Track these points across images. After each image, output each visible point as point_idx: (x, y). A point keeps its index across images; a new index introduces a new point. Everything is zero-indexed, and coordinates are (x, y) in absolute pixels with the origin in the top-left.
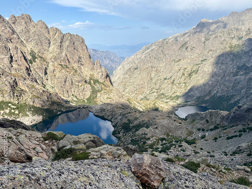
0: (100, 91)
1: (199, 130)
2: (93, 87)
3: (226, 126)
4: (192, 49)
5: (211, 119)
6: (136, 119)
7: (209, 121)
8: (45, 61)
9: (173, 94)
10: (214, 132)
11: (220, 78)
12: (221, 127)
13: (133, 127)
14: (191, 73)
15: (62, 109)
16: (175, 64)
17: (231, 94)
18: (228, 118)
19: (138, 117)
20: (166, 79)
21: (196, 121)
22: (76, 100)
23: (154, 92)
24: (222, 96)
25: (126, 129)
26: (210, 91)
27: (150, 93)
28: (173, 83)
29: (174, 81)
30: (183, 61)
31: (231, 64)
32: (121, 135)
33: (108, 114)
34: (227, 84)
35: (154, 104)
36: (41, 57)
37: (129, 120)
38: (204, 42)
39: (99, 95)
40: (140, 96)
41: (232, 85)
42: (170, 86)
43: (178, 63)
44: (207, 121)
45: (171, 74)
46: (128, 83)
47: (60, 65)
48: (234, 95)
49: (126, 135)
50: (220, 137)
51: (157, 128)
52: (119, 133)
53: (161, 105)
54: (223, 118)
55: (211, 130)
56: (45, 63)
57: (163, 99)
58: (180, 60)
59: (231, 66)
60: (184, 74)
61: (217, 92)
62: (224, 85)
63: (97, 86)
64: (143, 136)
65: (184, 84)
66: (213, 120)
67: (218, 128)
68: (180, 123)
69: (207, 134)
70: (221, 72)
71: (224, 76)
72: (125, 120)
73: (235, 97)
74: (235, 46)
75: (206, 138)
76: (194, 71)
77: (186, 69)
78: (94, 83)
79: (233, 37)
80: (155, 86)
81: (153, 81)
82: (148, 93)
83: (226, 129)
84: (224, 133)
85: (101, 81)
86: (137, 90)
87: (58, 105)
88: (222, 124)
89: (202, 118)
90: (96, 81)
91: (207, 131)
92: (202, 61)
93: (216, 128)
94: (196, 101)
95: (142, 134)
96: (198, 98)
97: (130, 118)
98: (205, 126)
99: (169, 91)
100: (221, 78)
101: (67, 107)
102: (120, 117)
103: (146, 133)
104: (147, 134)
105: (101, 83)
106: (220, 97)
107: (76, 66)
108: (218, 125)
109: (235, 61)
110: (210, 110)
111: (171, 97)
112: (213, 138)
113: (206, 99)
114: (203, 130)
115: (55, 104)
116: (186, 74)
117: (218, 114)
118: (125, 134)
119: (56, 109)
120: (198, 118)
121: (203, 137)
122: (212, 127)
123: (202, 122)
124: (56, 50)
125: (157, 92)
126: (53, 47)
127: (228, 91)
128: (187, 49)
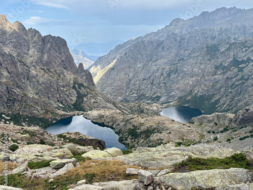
0: (87, 95)
1: (209, 132)
2: (78, 92)
3: (235, 128)
4: (168, 49)
5: (219, 122)
6: (142, 124)
7: (218, 123)
8: (25, 65)
9: (154, 94)
10: (224, 134)
11: (199, 78)
12: (230, 129)
13: (141, 133)
14: (170, 73)
15: (57, 118)
16: (153, 64)
17: (211, 93)
18: (236, 121)
19: (142, 122)
20: (144, 79)
21: (204, 124)
22: (62, 106)
23: (133, 93)
24: (203, 96)
25: (134, 136)
26: (191, 91)
27: (129, 95)
28: (152, 83)
29: (153, 81)
30: (160, 61)
31: (209, 64)
32: (129, 141)
33: (108, 120)
34: (207, 83)
35: (139, 106)
36: (21, 62)
37: (133, 126)
38: (180, 41)
39: (85, 99)
40: (120, 98)
41: (211, 84)
42: (149, 86)
43: (155, 63)
44: (216, 124)
45: (150, 75)
46: (105, 85)
47: (42, 69)
48: (214, 94)
49: (135, 141)
50: (233, 138)
51: (170, 133)
52: (127, 140)
53: (146, 107)
54: (231, 120)
55: (222, 132)
56: (26, 68)
57: (144, 100)
58: (157, 60)
59: (209, 66)
60: (162, 74)
61: (198, 91)
62: (204, 84)
63: (83, 91)
64: (160, 141)
65: (163, 84)
66: (221, 122)
67: (228, 130)
68: (189, 127)
69: (218, 136)
70: (200, 71)
71: (203, 76)
72: (130, 126)
73: (215, 96)
74: (211, 47)
75: (219, 140)
76: (172, 71)
77: (164, 69)
78: (79, 88)
79: (207, 36)
80: (134, 87)
81: (132, 82)
82: (127, 94)
83: (236, 131)
84: (236, 135)
85: (85, 84)
86: (115, 91)
87: (52, 113)
88: (230, 125)
89: (210, 121)
90: (81, 85)
91: (218, 133)
92: (179, 60)
93: (226, 130)
94: (178, 102)
95: (158, 140)
96: (180, 98)
97: (135, 124)
98: (214, 128)
99: (149, 92)
100: (201, 78)
101: (61, 115)
102: (123, 123)
103: (161, 138)
104: (163, 140)
105: (86, 87)
106: (201, 96)
107: (59, 69)
108: (227, 127)
109: (212, 61)
110: (217, 113)
111: (151, 97)
112: (226, 140)
113: (188, 99)
114: (214, 132)
115: (49, 113)
116: (165, 74)
117: (225, 117)
118: (133, 140)
119: (51, 118)
120: (205, 121)
121: (216, 139)
122: (222, 129)
123: (211, 124)
124: (36, 53)
125: (136, 94)
126: (33, 50)
127: (208, 91)
128: (163, 48)
